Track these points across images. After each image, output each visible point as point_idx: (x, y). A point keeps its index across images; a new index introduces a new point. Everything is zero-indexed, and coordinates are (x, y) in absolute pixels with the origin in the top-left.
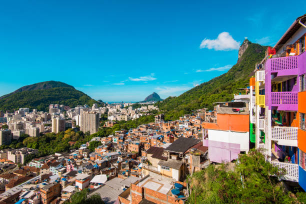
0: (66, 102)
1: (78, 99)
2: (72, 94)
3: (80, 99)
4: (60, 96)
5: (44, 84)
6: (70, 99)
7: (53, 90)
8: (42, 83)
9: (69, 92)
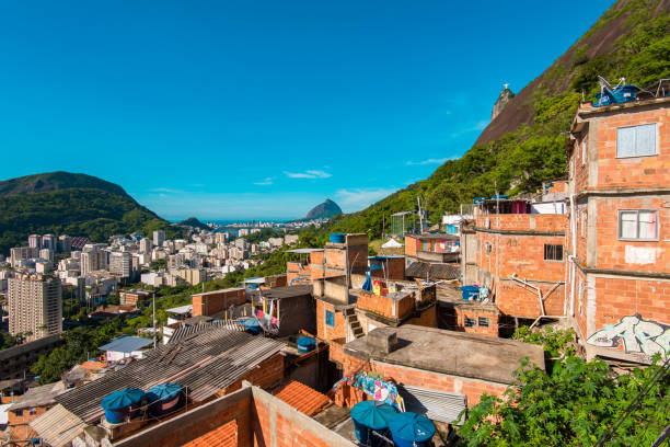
0: (82, 226)
1: (119, 220)
2: (101, 208)
3: (124, 220)
4: (66, 212)
5: (37, 179)
6: (94, 218)
7: (49, 196)
8: (33, 177)
9: (95, 201)
